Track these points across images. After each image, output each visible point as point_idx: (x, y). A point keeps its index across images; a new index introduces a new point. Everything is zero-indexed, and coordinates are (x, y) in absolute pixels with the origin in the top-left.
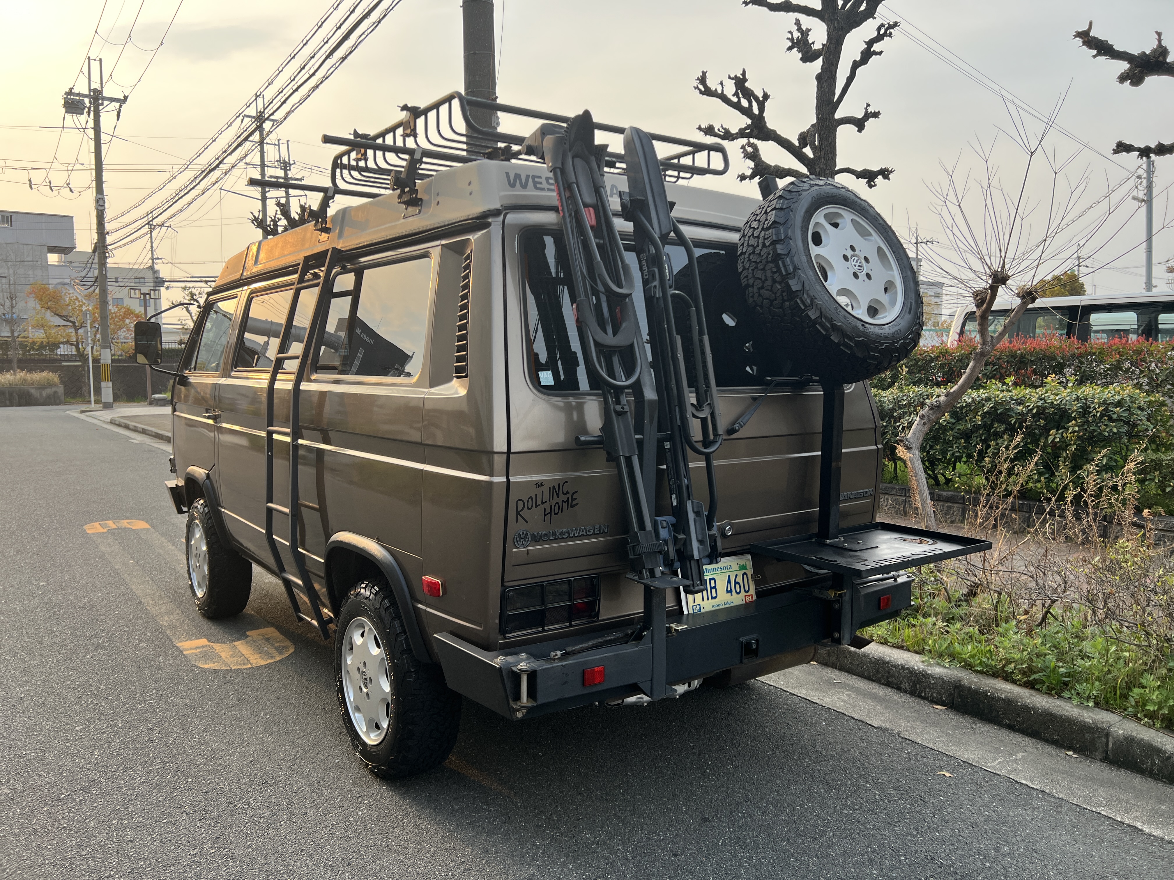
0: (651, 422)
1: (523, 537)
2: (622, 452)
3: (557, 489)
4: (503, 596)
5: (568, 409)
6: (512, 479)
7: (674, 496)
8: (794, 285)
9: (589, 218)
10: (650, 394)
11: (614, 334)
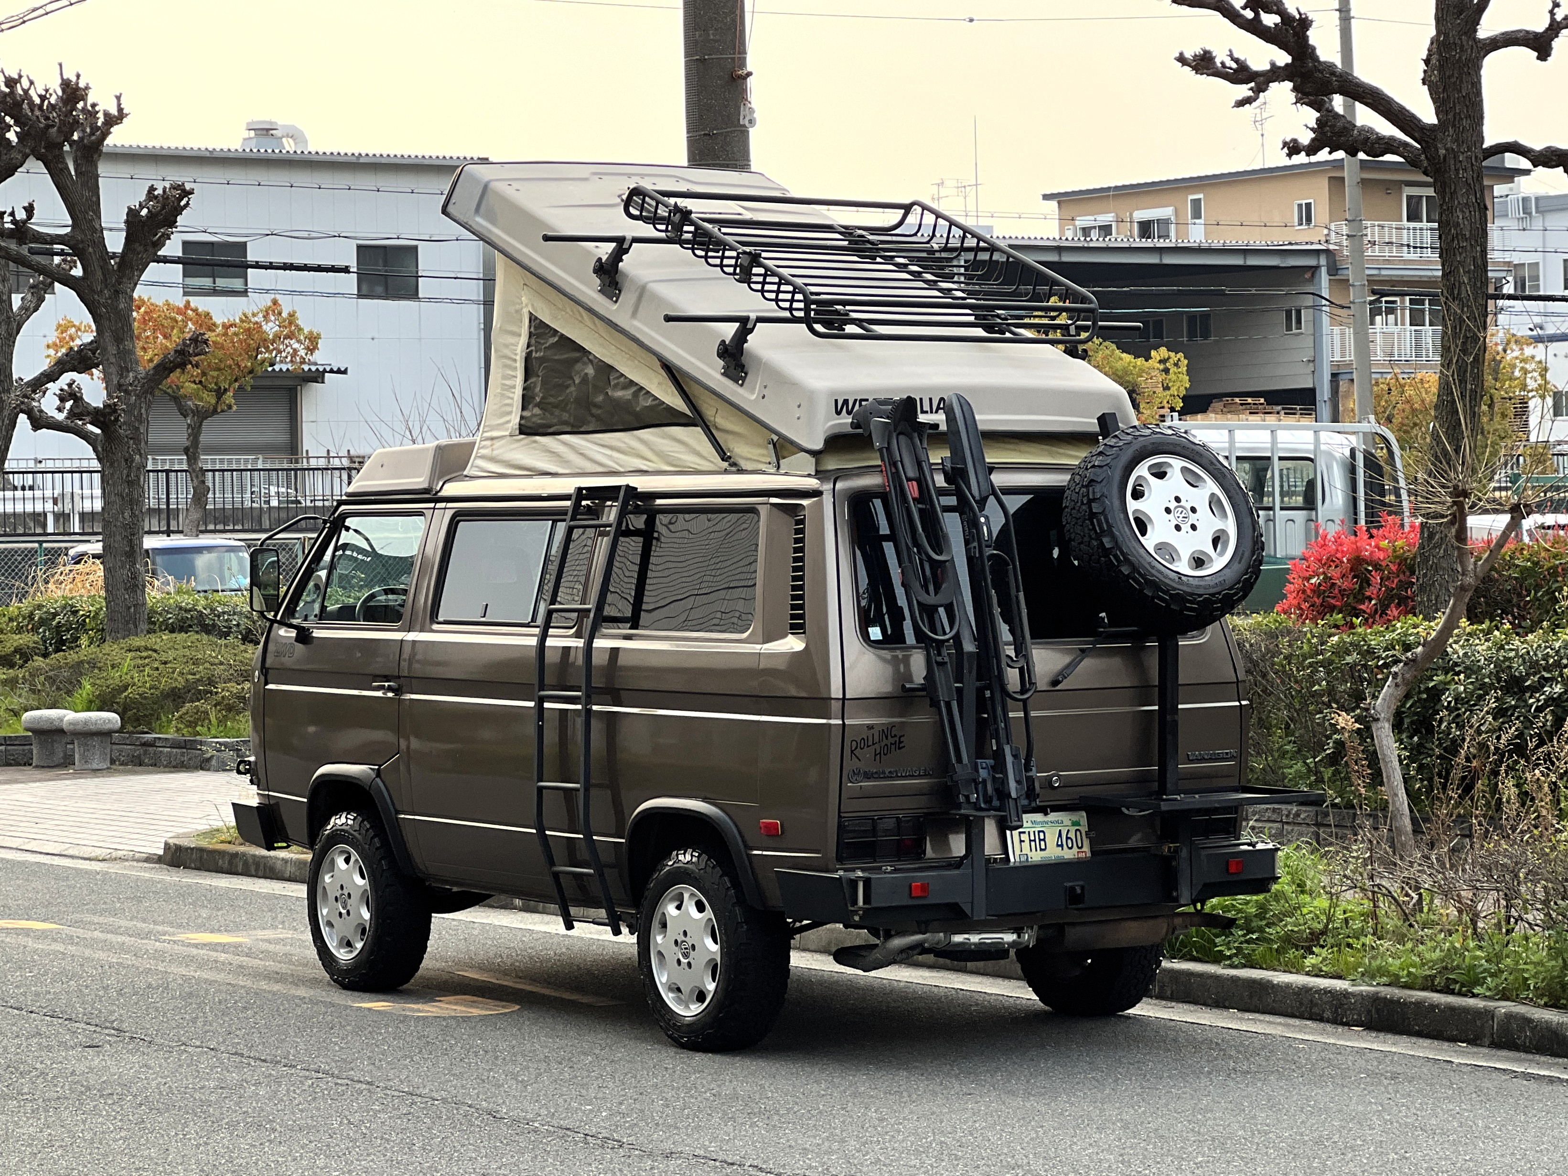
0: (970, 672)
1: (857, 774)
2: (943, 696)
3: (886, 732)
4: (841, 826)
5: (895, 662)
6: (847, 722)
7: (994, 741)
8: (1107, 542)
9: (912, 490)
10: (969, 647)
11: (936, 594)
